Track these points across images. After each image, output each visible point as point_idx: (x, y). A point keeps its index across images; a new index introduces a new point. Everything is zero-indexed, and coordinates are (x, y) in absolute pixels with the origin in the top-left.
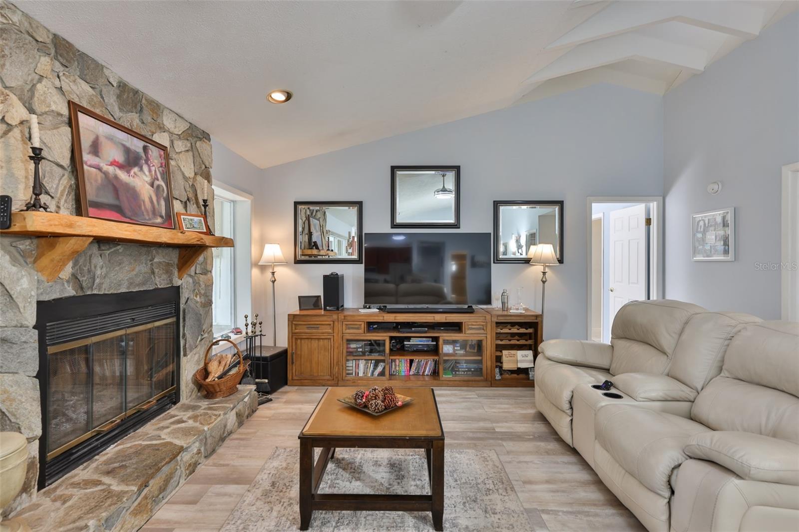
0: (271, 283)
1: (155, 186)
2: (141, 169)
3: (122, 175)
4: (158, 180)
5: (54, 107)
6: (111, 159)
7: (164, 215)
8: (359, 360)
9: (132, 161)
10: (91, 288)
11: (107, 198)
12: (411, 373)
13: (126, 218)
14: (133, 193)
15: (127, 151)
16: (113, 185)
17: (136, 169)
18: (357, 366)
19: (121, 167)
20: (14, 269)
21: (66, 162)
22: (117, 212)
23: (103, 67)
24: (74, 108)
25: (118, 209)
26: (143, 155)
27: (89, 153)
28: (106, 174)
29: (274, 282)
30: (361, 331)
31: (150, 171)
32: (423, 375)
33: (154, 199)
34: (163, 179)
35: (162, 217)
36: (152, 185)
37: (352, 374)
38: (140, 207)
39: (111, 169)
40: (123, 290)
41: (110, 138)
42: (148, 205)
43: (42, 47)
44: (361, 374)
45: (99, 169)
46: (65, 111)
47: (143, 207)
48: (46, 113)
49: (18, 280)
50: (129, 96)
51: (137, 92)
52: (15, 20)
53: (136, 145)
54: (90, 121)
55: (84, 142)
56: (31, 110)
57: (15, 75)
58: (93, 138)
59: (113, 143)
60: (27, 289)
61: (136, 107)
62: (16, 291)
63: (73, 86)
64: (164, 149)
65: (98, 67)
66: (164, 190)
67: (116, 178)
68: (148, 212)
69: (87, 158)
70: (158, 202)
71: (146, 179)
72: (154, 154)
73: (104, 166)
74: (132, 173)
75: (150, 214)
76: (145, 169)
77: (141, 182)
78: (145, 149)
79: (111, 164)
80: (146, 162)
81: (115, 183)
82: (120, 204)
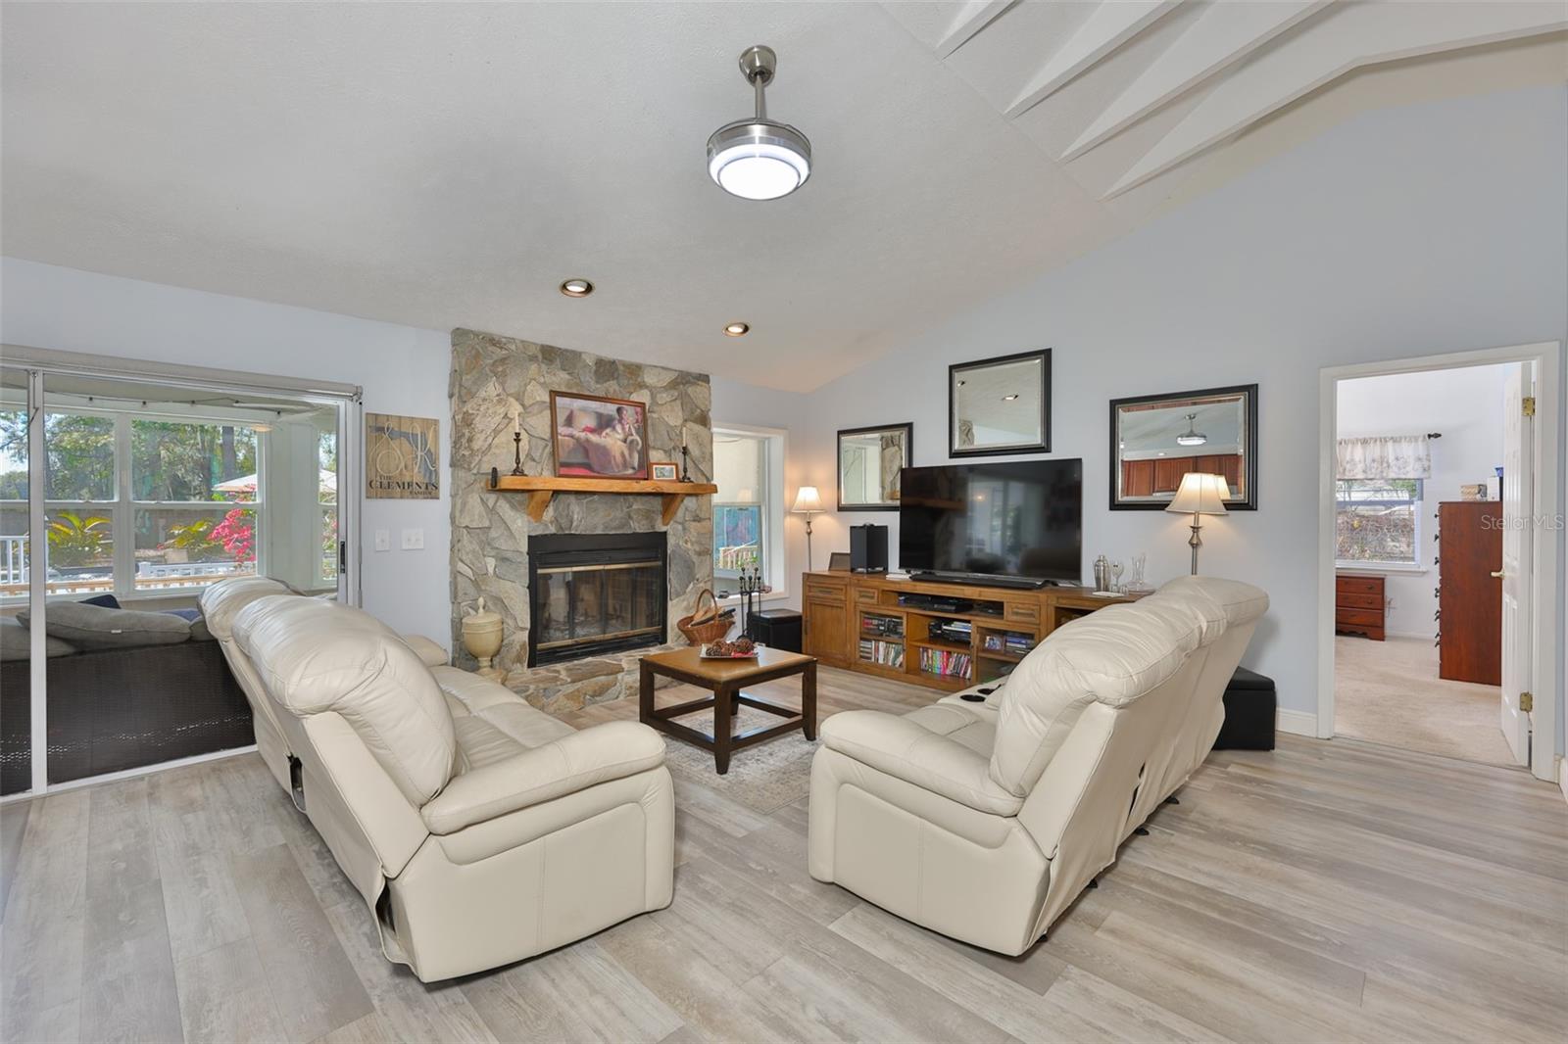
0: (807, 536)
1: (628, 441)
2: (614, 428)
3: (594, 438)
4: (632, 435)
5: (538, 399)
6: (583, 427)
7: (636, 465)
8: (879, 641)
9: (604, 423)
10: (570, 529)
11: (579, 458)
12: (948, 672)
13: (594, 472)
14: (604, 451)
15: (600, 416)
16: (584, 447)
17: (608, 430)
18: (877, 649)
19: (592, 431)
20: (512, 514)
21: (547, 436)
22: (586, 468)
23: (580, 353)
24: (554, 394)
25: (588, 467)
26: (617, 416)
27: (565, 425)
28: (578, 440)
29: (809, 534)
30: (875, 601)
31: (623, 429)
32: (964, 678)
33: (626, 453)
34: (637, 433)
35: (634, 468)
36: (625, 441)
37: (870, 658)
38: (610, 462)
39: (583, 435)
41: (584, 410)
42: (619, 459)
43: (533, 359)
44: (881, 661)
45: (572, 436)
46: (547, 399)
47: (613, 462)
48: (533, 404)
49: (515, 520)
50: (606, 369)
51: (614, 362)
52: (513, 347)
53: (610, 409)
54: (567, 400)
55: (561, 418)
56: (523, 405)
57: (513, 385)
58: (567, 413)
59: (586, 413)
60: (521, 526)
61: (613, 376)
62: (513, 528)
63: (554, 378)
64: (642, 405)
65: (576, 355)
66: (638, 444)
67: (587, 441)
68: (618, 466)
69: (561, 430)
70: (631, 455)
71: (618, 436)
72: (630, 413)
73: (577, 434)
74: (604, 434)
75: (621, 468)
76: (619, 428)
77: (613, 440)
78: (619, 410)
79: (584, 430)
80: (620, 422)
81: (586, 445)
82: (589, 461)
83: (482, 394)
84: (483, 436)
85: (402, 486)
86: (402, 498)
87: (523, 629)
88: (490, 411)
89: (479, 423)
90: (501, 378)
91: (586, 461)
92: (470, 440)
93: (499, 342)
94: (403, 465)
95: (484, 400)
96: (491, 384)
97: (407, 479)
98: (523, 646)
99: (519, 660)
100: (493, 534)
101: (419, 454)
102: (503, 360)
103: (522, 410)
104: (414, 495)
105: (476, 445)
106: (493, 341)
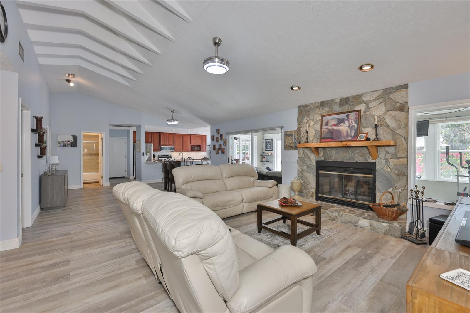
2: (345, 123)
3: (335, 128)
4: (352, 124)
5: (318, 119)
6: (332, 125)
9: (341, 121)
10: (328, 159)
11: (329, 136)
13: (334, 140)
14: (339, 132)
15: (339, 119)
16: (331, 132)
17: (342, 124)
19: (335, 125)
20: (310, 154)
21: (319, 130)
22: (331, 139)
23: (334, 100)
24: (323, 116)
25: (332, 138)
26: (346, 118)
27: (325, 125)
28: (329, 129)
31: (349, 122)
33: (349, 131)
34: (355, 123)
35: (351, 137)
36: (349, 127)
38: (341, 136)
39: (331, 128)
40: (340, 161)
41: (332, 119)
42: (345, 134)
43: (318, 107)
45: (327, 129)
46: (320, 118)
47: (342, 135)
48: (317, 121)
49: (311, 156)
50: (344, 101)
51: (348, 97)
52: (312, 106)
53: (344, 116)
54: (327, 117)
55: (324, 123)
56: (314, 122)
57: (311, 117)
58: (327, 121)
59: (332, 120)
60: (313, 158)
61: (347, 103)
62: (311, 158)
63: (323, 111)
64: (359, 111)
65: (332, 101)
66: (355, 126)
67: (333, 129)
68: (344, 137)
69: (323, 127)
70: (351, 132)
71: (346, 125)
72: (352, 116)
73: (329, 127)
74: (340, 126)
75: (345, 137)
76: (347, 122)
77: (344, 128)
78: (347, 116)
79: (332, 126)
80: (347, 120)
81: (332, 131)
82: (333, 136)
83: (303, 122)
84: (303, 133)
85: (290, 147)
86: (290, 150)
87: (313, 188)
88: (304, 126)
89: (302, 130)
90: (308, 116)
91: (331, 136)
92: (300, 135)
93: (308, 106)
94: (291, 142)
95: (303, 123)
96: (305, 118)
97: (291, 146)
98: (313, 193)
99: (312, 196)
100: (306, 160)
101: (294, 139)
102: (309, 111)
103: (314, 123)
104: (293, 149)
105: (301, 136)
106: (306, 106)
